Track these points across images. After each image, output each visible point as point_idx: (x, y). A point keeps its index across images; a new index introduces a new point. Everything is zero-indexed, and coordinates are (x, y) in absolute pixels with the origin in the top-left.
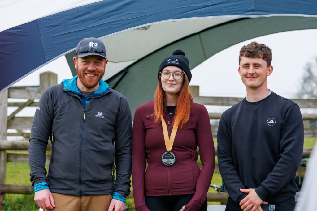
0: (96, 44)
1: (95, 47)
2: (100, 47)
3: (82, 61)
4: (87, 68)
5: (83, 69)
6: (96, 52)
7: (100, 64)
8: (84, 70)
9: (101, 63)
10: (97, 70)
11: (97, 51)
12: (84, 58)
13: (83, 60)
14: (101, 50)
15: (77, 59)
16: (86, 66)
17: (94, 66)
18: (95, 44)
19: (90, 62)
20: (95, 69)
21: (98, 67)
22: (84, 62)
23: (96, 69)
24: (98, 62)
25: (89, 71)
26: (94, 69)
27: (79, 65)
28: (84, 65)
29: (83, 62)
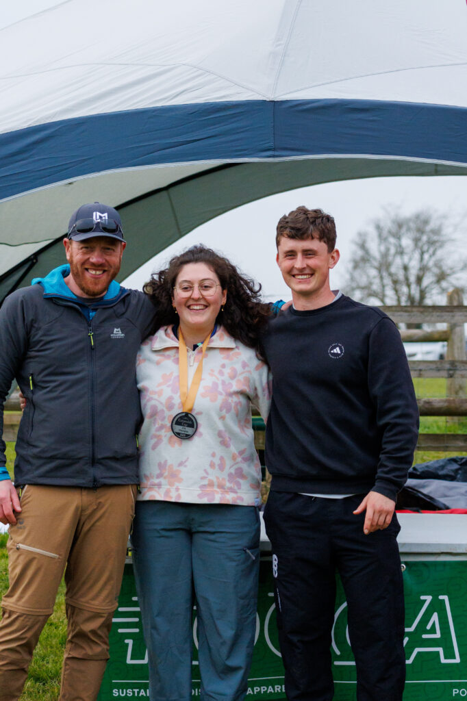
0: (106, 215)
1: (103, 222)
2: (112, 221)
3: (80, 247)
4: (89, 259)
5: (82, 261)
6: (105, 229)
7: (112, 251)
8: (83, 264)
9: (114, 250)
10: (106, 264)
11: (108, 228)
12: (83, 242)
13: (82, 246)
14: (114, 227)
15: (71, 243)
16: (87, 257)
17: (101, 256)
18: (102, 215)
19: (94, 247)
20: (104, 261)
21: (108, 258)
22: (84, 249)
23: (106, 260)
24: (109, 249)
25: (93, 264)
26: (101, 260)
27: (74, 255)
28: (84, 254)
29: (82, 248)
